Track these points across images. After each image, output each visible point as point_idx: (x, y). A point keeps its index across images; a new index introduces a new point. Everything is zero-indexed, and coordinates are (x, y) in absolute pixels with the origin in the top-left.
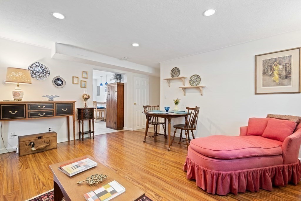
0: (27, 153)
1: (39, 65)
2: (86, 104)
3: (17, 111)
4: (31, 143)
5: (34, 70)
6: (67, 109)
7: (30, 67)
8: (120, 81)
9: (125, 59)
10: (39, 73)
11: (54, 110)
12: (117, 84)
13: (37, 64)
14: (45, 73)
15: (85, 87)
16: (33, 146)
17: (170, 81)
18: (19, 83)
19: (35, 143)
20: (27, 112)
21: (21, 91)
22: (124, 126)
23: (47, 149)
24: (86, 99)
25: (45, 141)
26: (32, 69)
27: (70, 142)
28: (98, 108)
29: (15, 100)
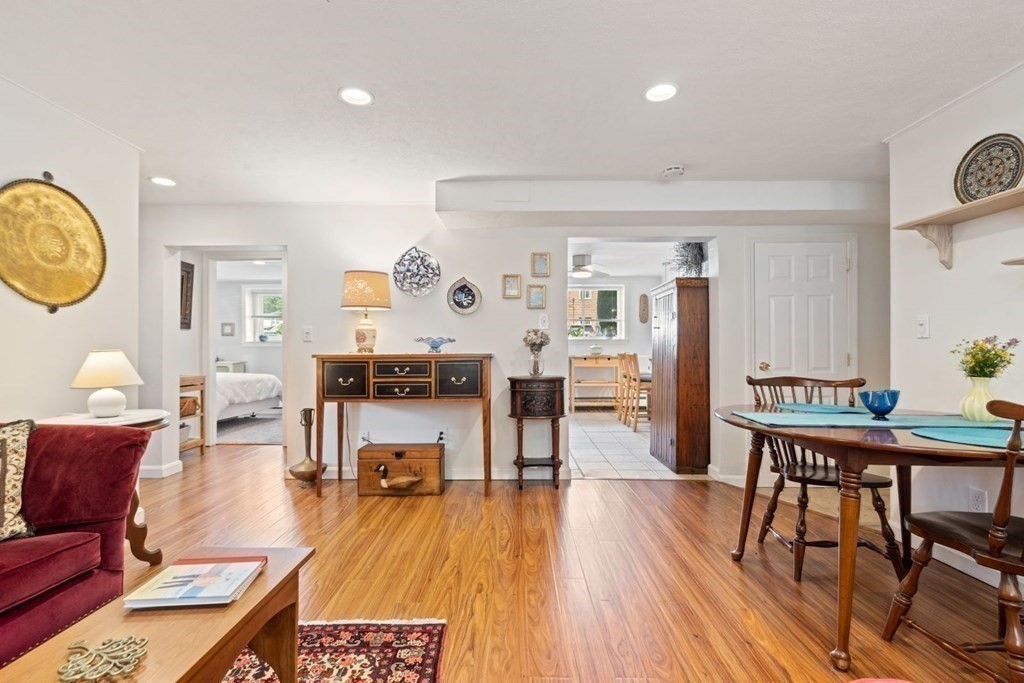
0: (372, 492)
1: (417, 256)
2: (536, 364)
3: (352, 380)
4: (380, 466)
5: (408, 270)
6: (464, 379)
7: (398, 264)
8: (700, 272)
9: (677, 173)
10: (418, 277)
11: (428, 380)
12: (675, 283)
13: (414, 254)
14: (430, 276)
15: (541, 308)
16: (385, 475)
17: (950, 232)
18: (369, 309)
19: (389, 469)
20: (371, 384)
21: (369, 327)
22: (709, 462)
23: (417, 491)
24: (536, 347)
25: (410, 468)
26: (402, 269)
27: (493, 483)
28: (642, 381)
29: (360, 350)
